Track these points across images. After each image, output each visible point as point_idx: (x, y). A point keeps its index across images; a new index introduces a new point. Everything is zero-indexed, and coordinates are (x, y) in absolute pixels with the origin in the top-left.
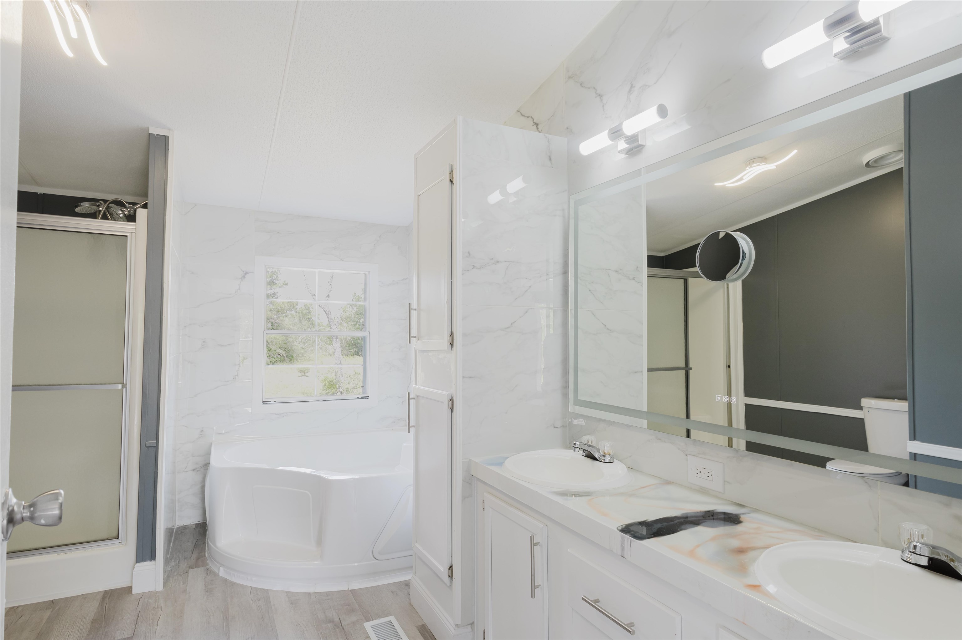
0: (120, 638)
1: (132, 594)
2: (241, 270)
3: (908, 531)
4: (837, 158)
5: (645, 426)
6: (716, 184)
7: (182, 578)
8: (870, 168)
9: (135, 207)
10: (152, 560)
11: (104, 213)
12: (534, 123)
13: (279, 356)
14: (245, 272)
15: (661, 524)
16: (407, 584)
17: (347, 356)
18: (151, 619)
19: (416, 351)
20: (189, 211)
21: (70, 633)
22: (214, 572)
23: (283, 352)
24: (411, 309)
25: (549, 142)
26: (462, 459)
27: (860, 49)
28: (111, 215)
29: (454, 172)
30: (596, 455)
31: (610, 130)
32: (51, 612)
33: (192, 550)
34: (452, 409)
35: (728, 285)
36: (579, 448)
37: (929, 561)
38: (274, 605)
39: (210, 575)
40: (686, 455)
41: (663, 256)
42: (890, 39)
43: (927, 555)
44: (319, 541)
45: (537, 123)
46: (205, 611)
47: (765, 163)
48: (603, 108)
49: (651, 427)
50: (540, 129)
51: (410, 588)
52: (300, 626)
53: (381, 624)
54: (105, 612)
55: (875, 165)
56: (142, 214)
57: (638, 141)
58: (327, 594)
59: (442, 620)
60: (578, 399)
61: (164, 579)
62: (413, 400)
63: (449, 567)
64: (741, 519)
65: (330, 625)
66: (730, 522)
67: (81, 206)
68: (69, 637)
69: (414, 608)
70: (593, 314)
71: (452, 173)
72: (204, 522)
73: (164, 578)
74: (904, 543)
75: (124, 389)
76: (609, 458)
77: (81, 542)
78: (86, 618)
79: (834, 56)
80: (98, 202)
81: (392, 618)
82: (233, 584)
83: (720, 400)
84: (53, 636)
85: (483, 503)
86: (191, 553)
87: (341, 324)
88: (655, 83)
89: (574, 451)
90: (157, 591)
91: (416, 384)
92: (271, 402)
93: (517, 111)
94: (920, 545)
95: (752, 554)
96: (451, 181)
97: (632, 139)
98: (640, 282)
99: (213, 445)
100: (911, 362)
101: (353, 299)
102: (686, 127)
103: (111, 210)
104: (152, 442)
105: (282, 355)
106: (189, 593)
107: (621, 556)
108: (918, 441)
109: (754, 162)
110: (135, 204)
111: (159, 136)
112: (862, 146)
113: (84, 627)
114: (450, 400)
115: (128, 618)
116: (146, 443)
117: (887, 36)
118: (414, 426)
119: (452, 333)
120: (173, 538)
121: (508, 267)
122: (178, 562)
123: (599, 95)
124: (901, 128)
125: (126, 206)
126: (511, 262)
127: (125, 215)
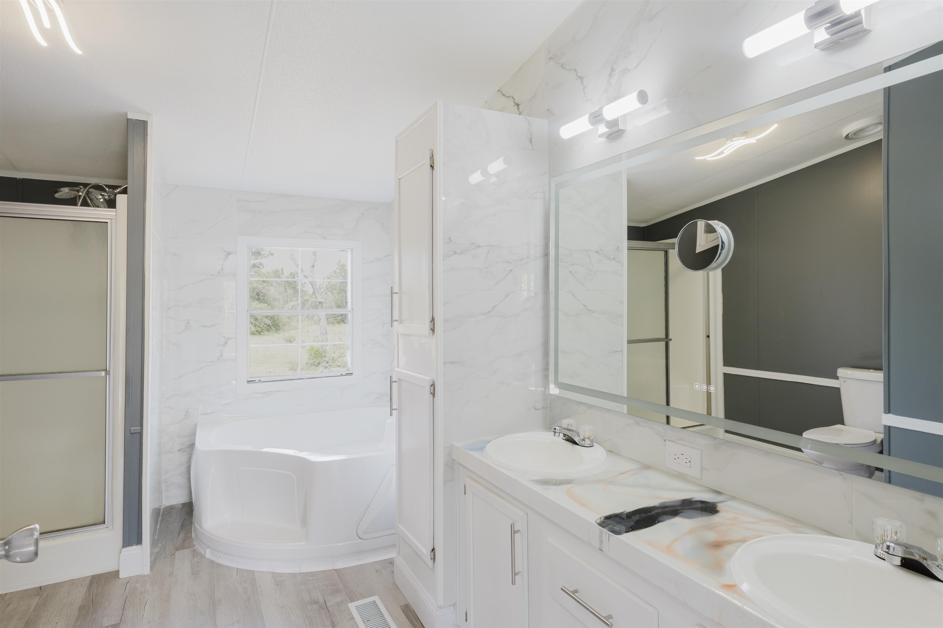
0: (107, 625)
1: (119, 578)
2: (224, 251)
3: (882, 527)
4: (817, 130)
5: (625, 411)
6: (696, 158)
7: (168, 561)
8: (849, 141)
9: (116, 192)
10: (139, 545)
11: (84, 199)
12: (515, 103)
13: (265, 326)
14: (227, 253)
15: (639, 516)
16: (391, 562)
17: (333, 323)
18: (138, 604)
19: (398, 334)
20: (170, 193)
21: (58, 620)
22: (200, 554)
23: (269, 321)
24: (393, 292)
25: (529, 124)
26: (444, 444)
27: (841, 41)
28: (91, 200)
29: (435, 157)
30: (576, 439)
31: (591, 115)
32: (39, 599)
33: (179, 531)
34: (433, 394)
35: (708, 274)
36: (560, 433)
37: (901, 561)
38: (260, 587)
39: (196, 557)
40: (665, 441)
41: (644, 227)
42: (871, 31)
43: (900, 556)
44: (304, 522)
45: (518, 103)
46: (192, 594)
47: (745, 137)
48: (584, 91)
49: (631, 412)
50: (521, 110)
51: (394, 566)
52: (286, 608)
53: (365, 604)
54: (93, 598)
55: (854, 137)
56: (121, 200)
57: (619, 126)
58: (312, 574)
59: (425, 601)
60: (559, 381)
61: (151, 562)
62: (395, 383)
63: (431, 550)
64: (718, 509)
65: (315, 607)
66: (707, 512)
67: (61, 191)
68: (57, 624)
69: (398, 587)
70: (574, 296)
71: (432, 157)
72: (191, 501)
73: (151, 560)
74: (877, 539)
75: (107, 376)
76: (589, 442)
77: (68, 529)
78: (73, 604)
79: (815, 47)
80: (77, 187)
81: (376, 598)
82: (219, 565)
83: (698, 388)
84: (41, 624)
85: (465, 488)
86: (177, 534)
87: (326, 293)
88: (636, 68)
89: (555, 435)
90: (144, 575)
91: (398, 367)
92: (255, 381)
93: (498, 91)
94: (893, 545)
95: (728, 549)
96: (431, 166)
97: (613, 124)
98: (620, 262)
99: (198, 426)
100: (887, 336)
101: (338, 267)
102: (665, 112)
103: (91, 195)
104: (137, 428)
105: (268, 325)
106: (176, 576)
107: (600, 549)
108: (892, 414)
109: (734, 136)
110: (114, 187)
111: (137, 121)
112: (841, 119)
113: (71, 614)
114: (432, 385)
115: (116, 604)
116: (130, 429)
117: (868, 28)
118: (396, 409)
119: (433, 319)
120: (160, 519)
121: (489, 251)
122: (165, 544)
123: (580, 77)
124: (880, 102)
125: (106, 190)
126: (492, 246)
127: (105, 199)
